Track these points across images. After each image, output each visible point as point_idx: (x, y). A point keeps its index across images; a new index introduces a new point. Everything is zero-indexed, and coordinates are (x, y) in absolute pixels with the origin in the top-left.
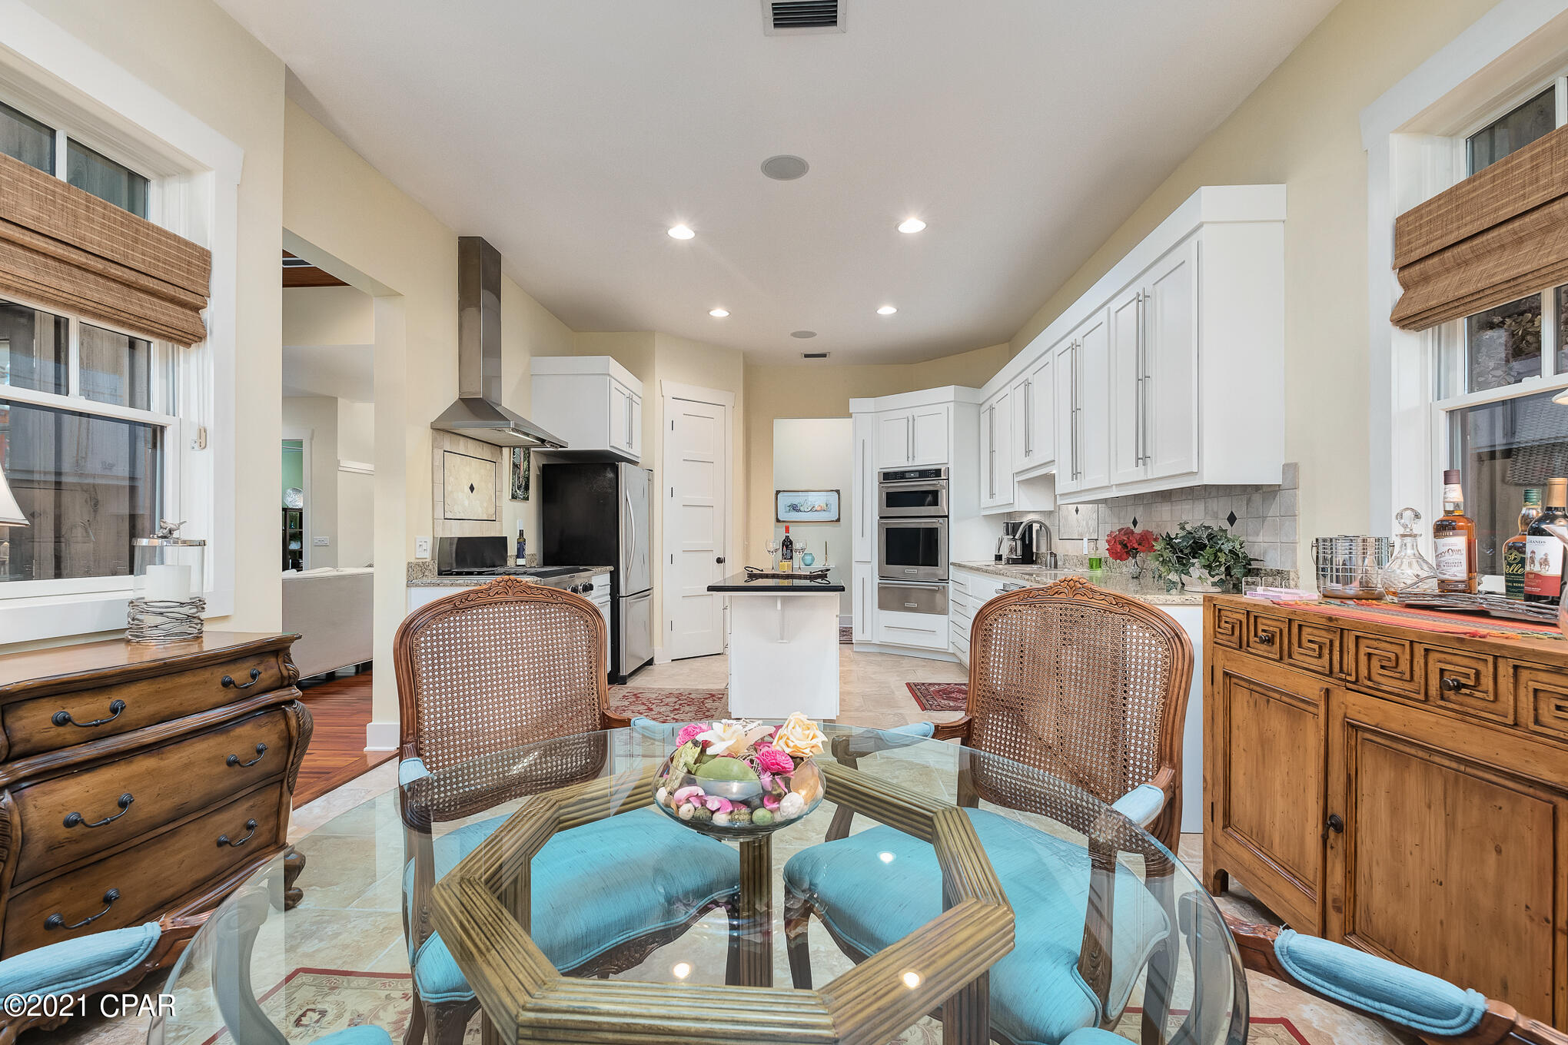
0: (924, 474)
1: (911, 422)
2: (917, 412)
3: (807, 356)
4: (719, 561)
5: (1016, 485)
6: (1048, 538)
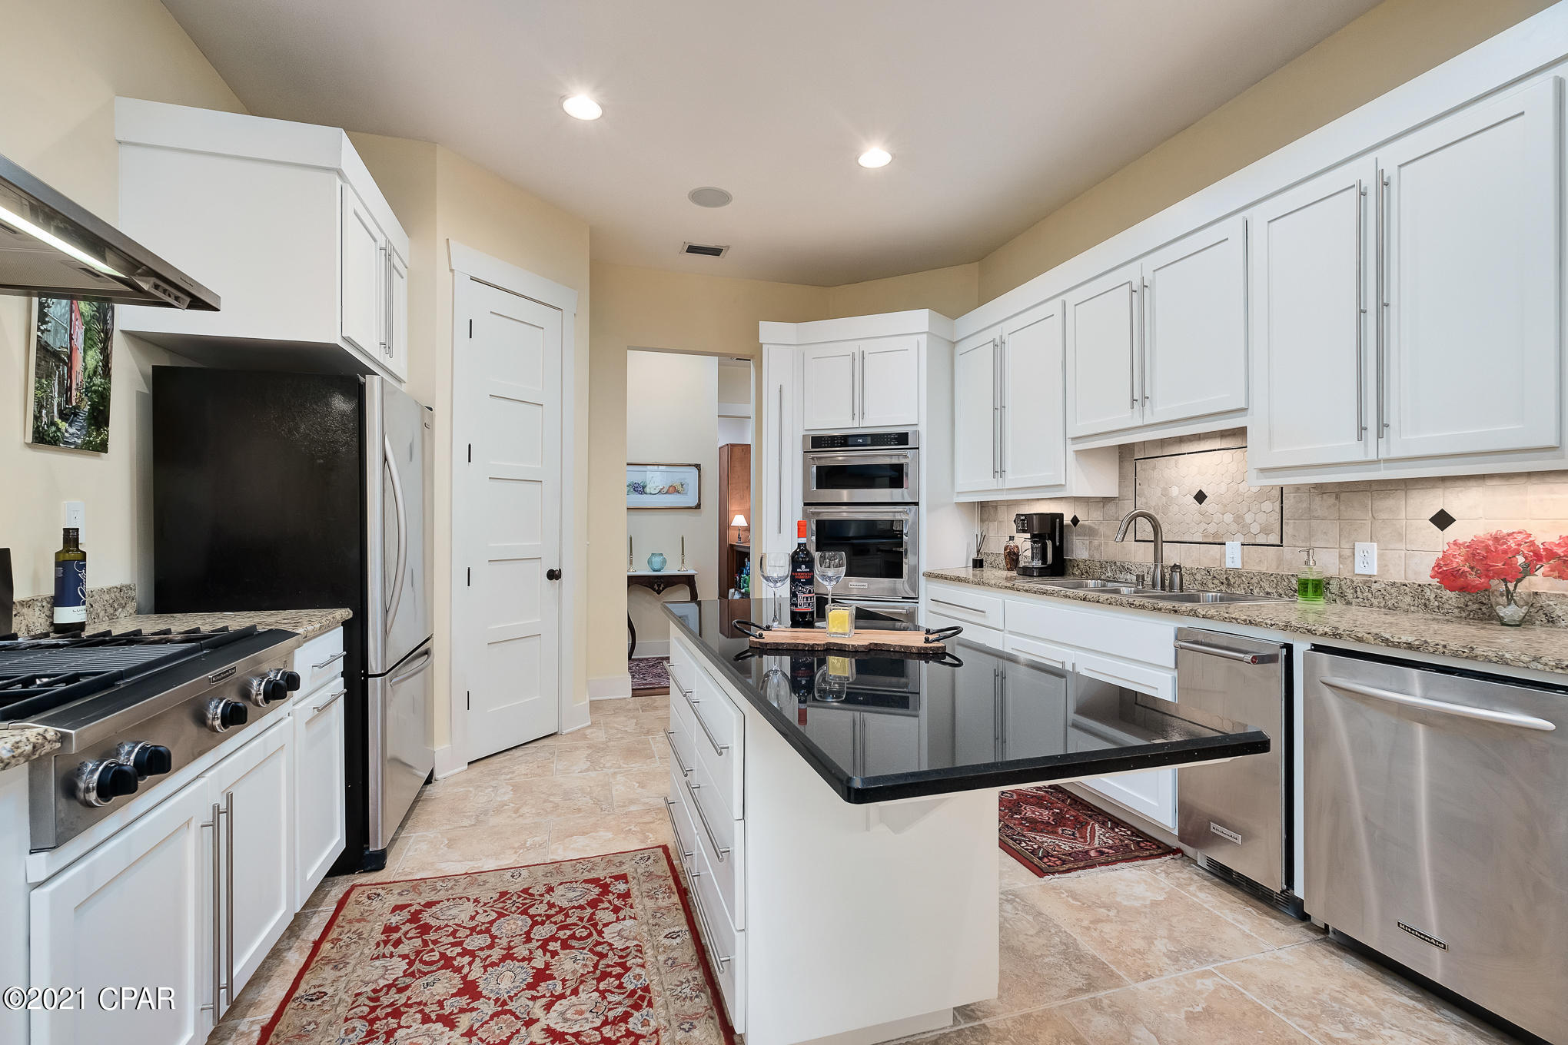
0: (878, 440)
1: (859, 361)
2: (867, 347)
3: (692, 249)
4: (553, 575)
5: (1071, 456)
6: (1157, 540)
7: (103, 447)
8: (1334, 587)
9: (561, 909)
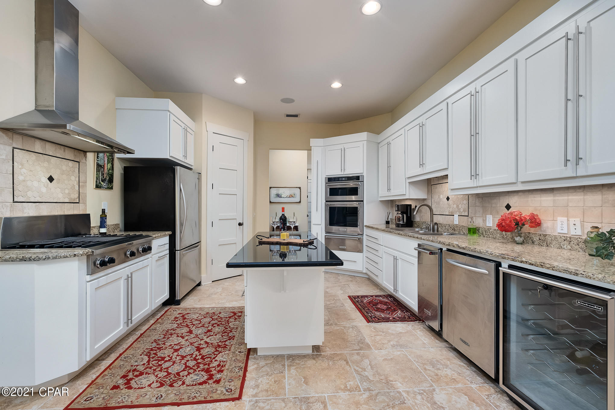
0: (349, 179)
1: (343, 151)
2: (346, 146)
3: (288, 116)
4: (240, 224)
5: (407, 184)
6: (432, 214)
7: (112, 188)
8: (480, 231)
9: (221, 317)
